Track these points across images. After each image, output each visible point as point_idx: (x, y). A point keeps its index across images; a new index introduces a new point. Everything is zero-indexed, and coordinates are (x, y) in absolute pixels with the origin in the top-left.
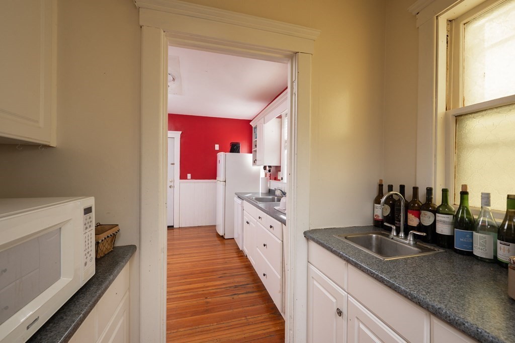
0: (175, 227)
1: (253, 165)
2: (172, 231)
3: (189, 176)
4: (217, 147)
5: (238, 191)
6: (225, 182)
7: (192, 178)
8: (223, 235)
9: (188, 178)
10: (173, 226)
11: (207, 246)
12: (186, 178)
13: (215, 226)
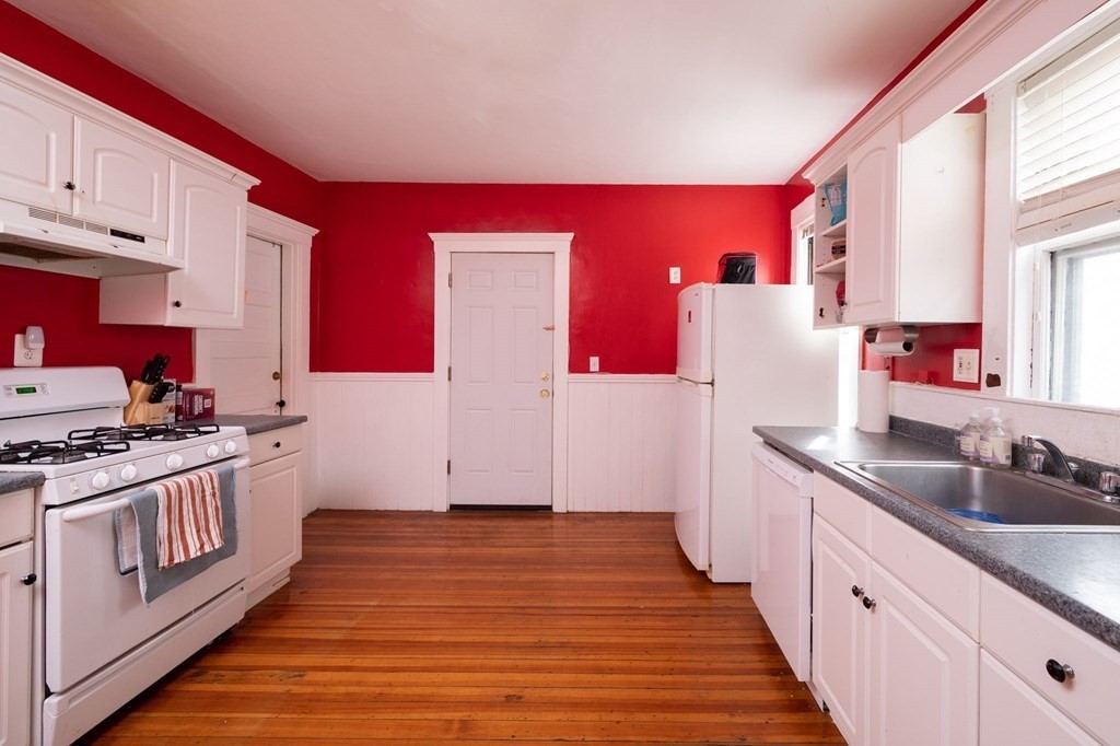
0: (555, 510)
1: (816, 325)
2: (546, 523)
3: (594, 362)
4: (675, 275)
5: (762, 423)
6: (712, 384)
7: (604, 369)
8: (706, 568)
9: (591, 370)
10: (549, 508)
11: (653, 613)
12: (586, 370)
13: (670, 517)
